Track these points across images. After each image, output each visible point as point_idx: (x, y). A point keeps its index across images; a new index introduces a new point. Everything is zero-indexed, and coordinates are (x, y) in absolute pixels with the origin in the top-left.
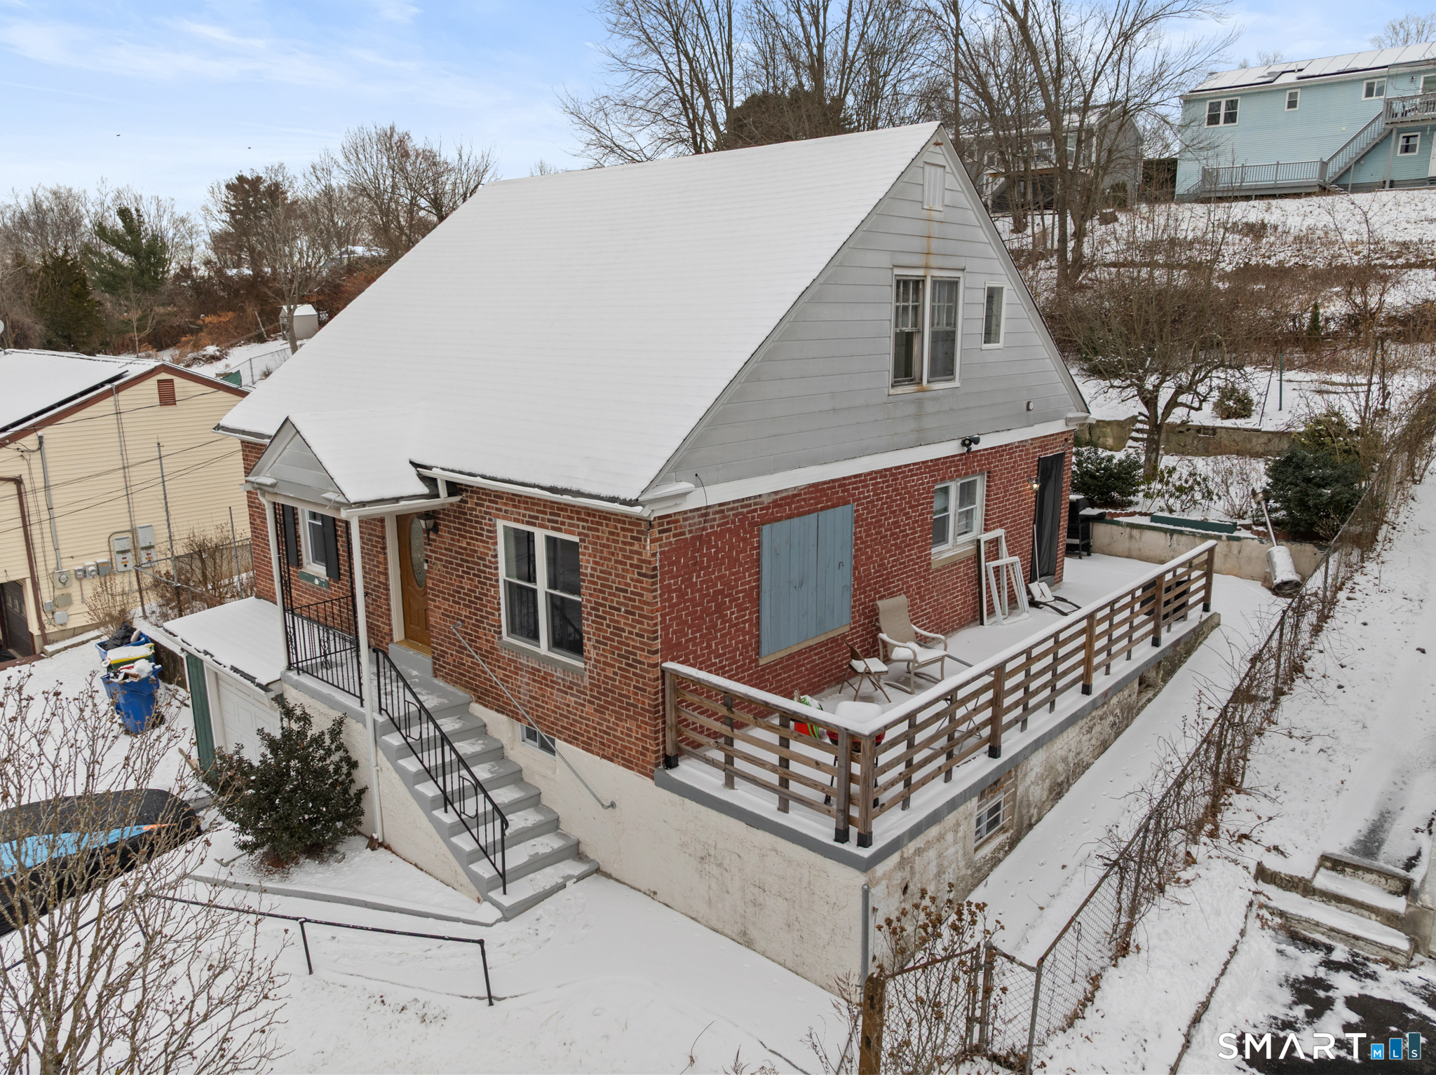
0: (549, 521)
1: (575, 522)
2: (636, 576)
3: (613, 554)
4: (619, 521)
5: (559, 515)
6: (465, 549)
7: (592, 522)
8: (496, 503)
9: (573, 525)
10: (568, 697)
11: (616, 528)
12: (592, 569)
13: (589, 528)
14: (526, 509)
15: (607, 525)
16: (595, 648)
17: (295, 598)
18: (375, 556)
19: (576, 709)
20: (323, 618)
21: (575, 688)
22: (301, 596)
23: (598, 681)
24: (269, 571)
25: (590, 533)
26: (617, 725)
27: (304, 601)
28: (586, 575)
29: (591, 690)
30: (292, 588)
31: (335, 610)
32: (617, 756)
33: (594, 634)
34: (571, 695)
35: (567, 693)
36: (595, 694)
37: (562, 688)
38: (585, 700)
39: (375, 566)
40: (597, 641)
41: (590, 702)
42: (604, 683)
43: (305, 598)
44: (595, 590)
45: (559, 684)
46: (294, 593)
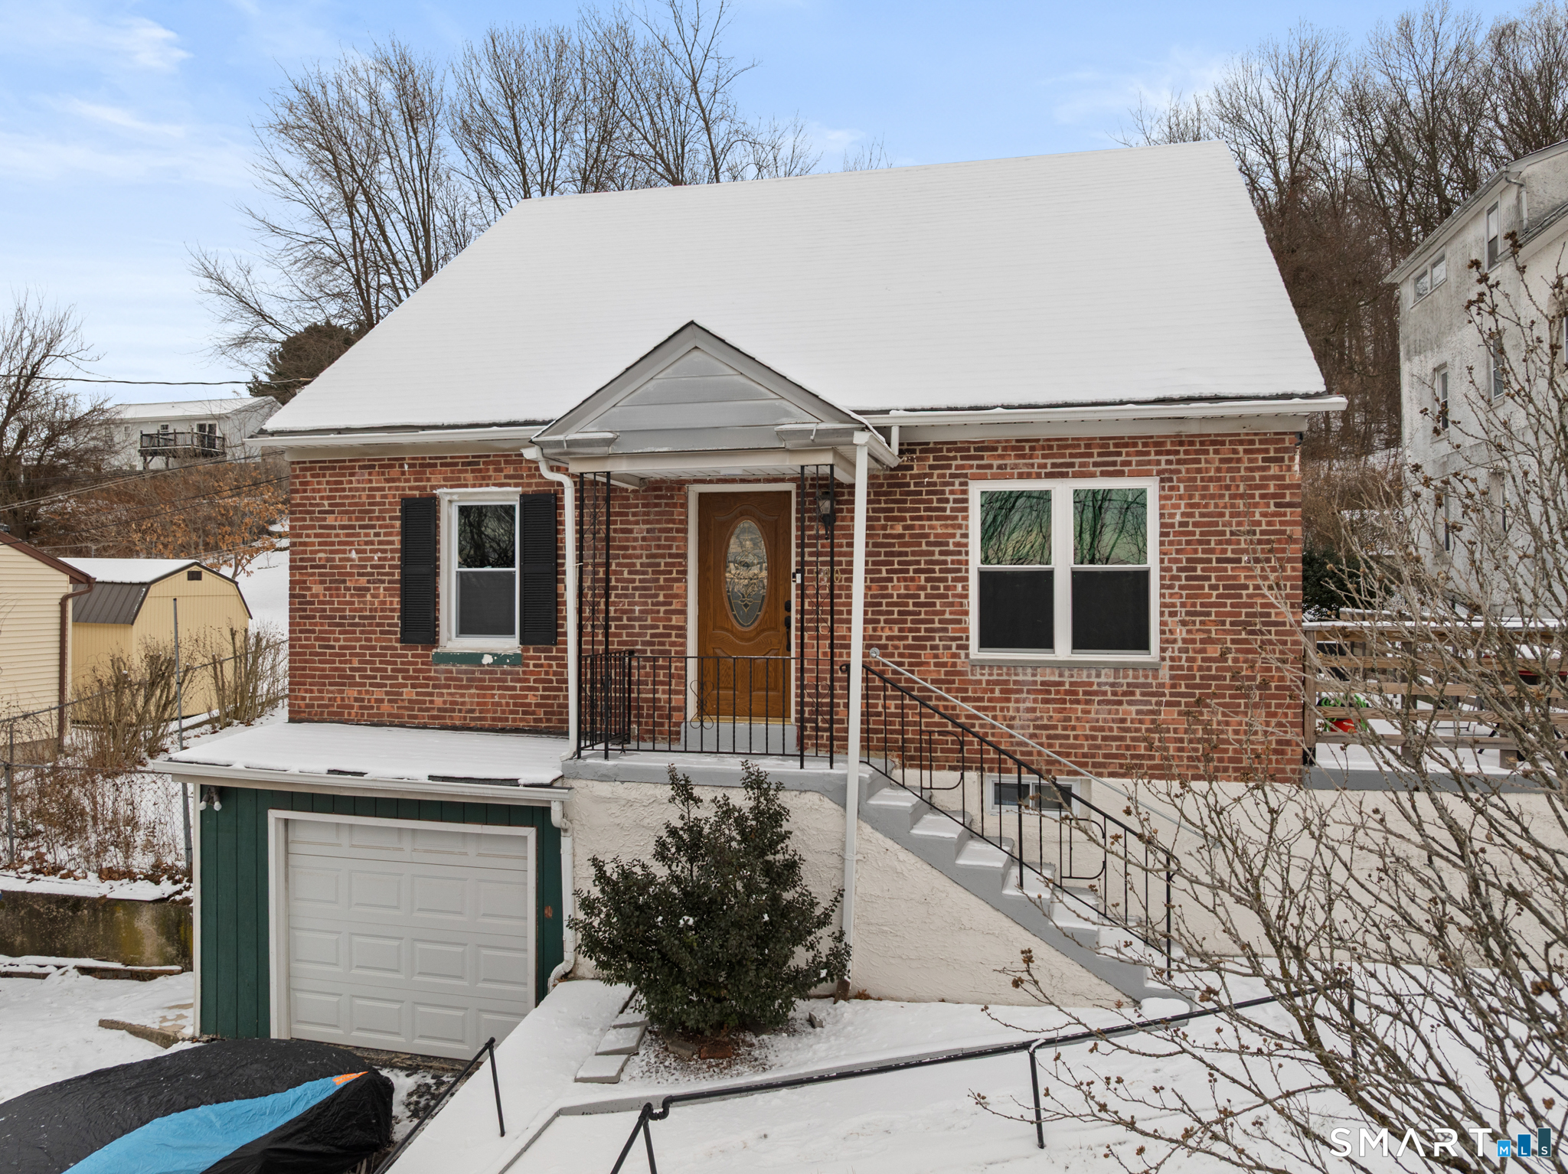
0: (1095, 464)
1: (1153, 457)
2: (1273, 508)
3: (1228, 487)
4: (1241, 442)
5: (1119, 454)
6: (901, 536)
7: (1186, 452)
8: (982, 458)
9: (1149, 463)
10: (1125, 706)
11: (1235, 452)
12: (1183, 514)
13: (1179, 462)
14: (1044, 457)
15: (1216, 452)
16: (1184, 623)
17: (410, 701)
18: (661, 588)
19: (1141, 722)
20: (494, 719)
21: (1138, 691)
22: (431, 694)
23: (1190, 668)
24: (336, 669)
25: (1183, 468)
26: (1227, 724)
27: (438, 701)
28: (1172, 525)
29: (1173, 686)
30: (405, 686)
31: (532, 699)
32: (1226, 770)
33: (1183, 605)
34: (1130, 703)
35: (1120, 703)
36: (1183, 689)
37: (1110, 697)
38: (1159, 704)
39: (658, 604)
40: (1188, 613)
41: (1169, 704)
42: (1200, 669)
43: (442, 695)
44: (1188, 543)
45: (1105, 693)
46: (409, 693)
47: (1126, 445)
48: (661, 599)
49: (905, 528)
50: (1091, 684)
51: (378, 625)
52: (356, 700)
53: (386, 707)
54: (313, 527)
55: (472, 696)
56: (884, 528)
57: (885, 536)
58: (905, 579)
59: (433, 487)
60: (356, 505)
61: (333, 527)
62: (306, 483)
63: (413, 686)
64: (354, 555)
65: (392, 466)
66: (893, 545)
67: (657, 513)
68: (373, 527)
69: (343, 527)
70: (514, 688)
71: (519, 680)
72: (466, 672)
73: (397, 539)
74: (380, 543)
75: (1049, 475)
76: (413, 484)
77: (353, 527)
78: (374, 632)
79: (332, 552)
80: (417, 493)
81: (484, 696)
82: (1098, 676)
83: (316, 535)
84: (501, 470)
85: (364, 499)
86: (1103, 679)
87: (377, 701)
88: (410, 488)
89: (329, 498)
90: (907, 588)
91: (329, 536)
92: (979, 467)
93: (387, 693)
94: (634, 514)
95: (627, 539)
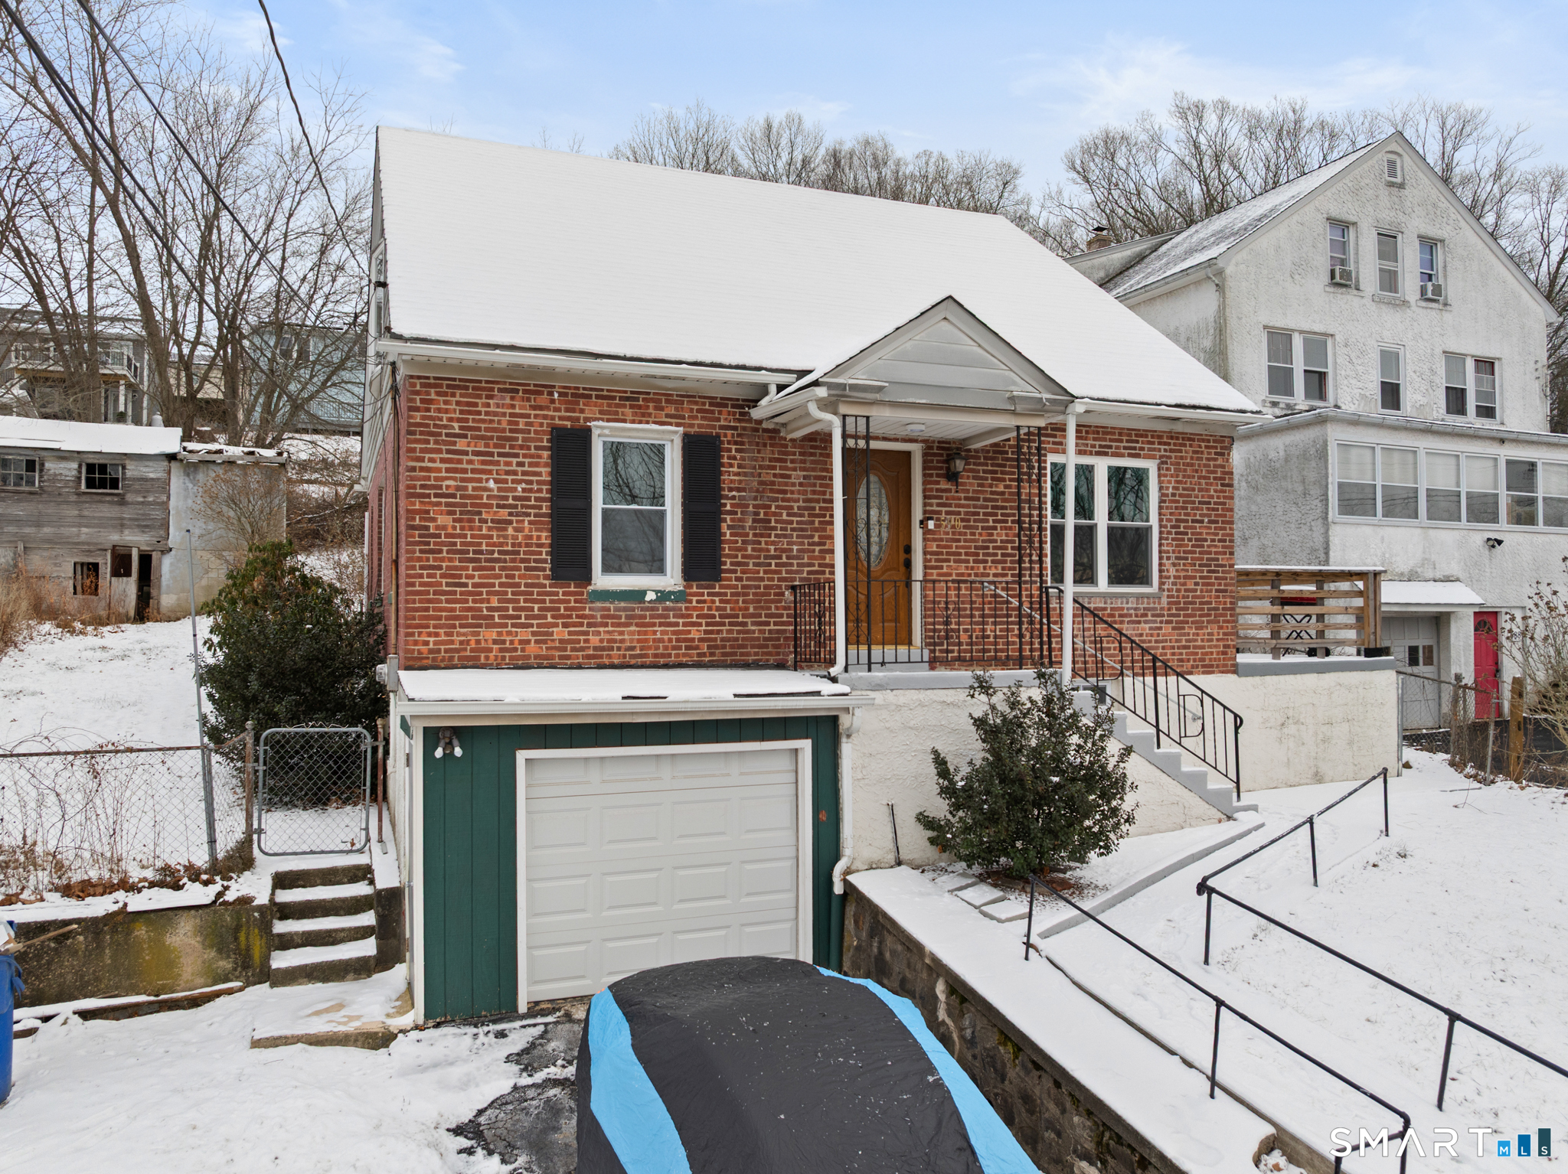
1: (1156, 446)
3: (1197, 471)
5: (1137, 442)
6: (1003, 493)
10: (1143, 625)
11: (1200, 447)
12: (1174, 488)
17: (561, 641)
18: (816, 530)
19: (1152, 635)
20: (656, 656)
21: (1149, 613)
22: (587, 633)
23: (1178, 597)
24: (470, 609)
25: (1173, 455)
26: (1198, 635)
27: (594, 640)
28: (1167, 495)
29: (1169, 609)
30: (556, 625)
31: (695, 634)
32: (1197, 667)
33: (1174, 552)
34: (1146, 622)
35: (1139, 622)
36: (1174, 611)
37: (1134, 618)
38: (1161, 622)
39: (814, 544)
40: (1177, 558)
41: (1167, 622)
42: (1184, 597)
43: (599, 633)
44: (1176, 508)
45: (1131, 615)
46: (559, 633)
47: (1141, 436)
48: (816, 539)
49: (1006, 487)
50: (1122, 609)
51: (523, 561)
52: (495, 642)
53: (532, 649)
54: (440, 451)
55: (632, 633)
56: (991, 486)
57: (992, 493)
58: (1006, 528)
59: (587, 419)
60: (494, 430)
61: (466, 453)
62: (431, 401)
63: (565, 625)
64: (492, 484)
65: (541, 393)
66: (996, 500)
67: (812, 462)
68: (516, 455)
69: (477, 453)
70: (677, 624)
71: (682, 616)
72: (625, 609)
73: (545, 470)
74: (524, 473)
75: (1098, 454)
76: (563, 414)
77: (492, 454)
78: (518, 569)
79: (463, 480)
80: (568, 424)
81: (645, 633)
82: (1127, 603)
83: (442, 461)
84: (662, 409)
85: (504, 425)
86: (1130, 605)
87: (521, 642)
88: (561, 417)
89: (459, 420)
90: (1007, 535)
91: (460, 461)
92: (1054, 443)
93: (534, 634)
94: (792, 461)
95: (786, 484)
